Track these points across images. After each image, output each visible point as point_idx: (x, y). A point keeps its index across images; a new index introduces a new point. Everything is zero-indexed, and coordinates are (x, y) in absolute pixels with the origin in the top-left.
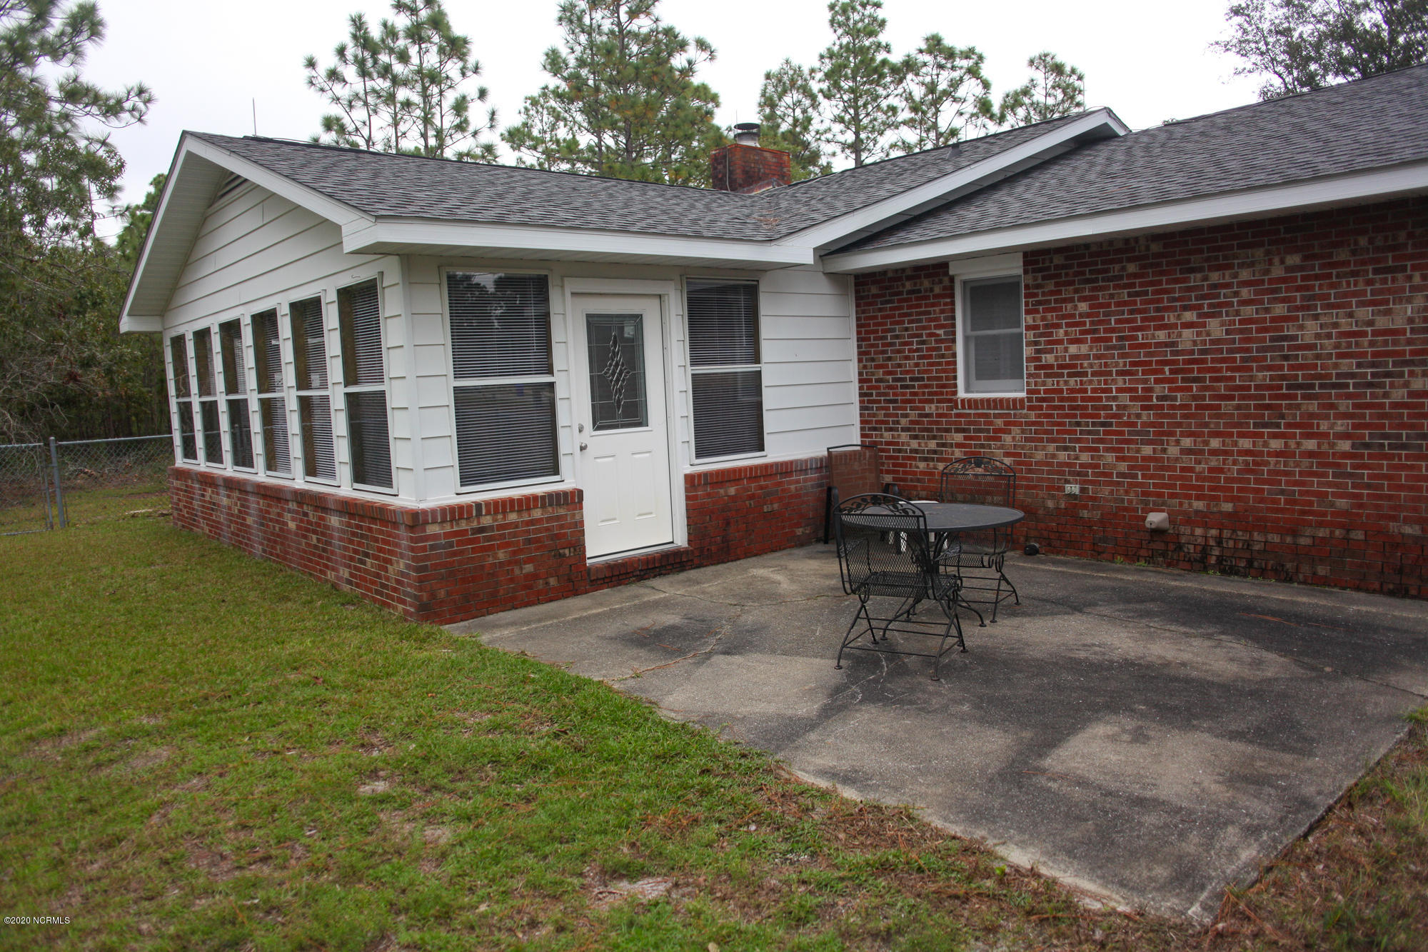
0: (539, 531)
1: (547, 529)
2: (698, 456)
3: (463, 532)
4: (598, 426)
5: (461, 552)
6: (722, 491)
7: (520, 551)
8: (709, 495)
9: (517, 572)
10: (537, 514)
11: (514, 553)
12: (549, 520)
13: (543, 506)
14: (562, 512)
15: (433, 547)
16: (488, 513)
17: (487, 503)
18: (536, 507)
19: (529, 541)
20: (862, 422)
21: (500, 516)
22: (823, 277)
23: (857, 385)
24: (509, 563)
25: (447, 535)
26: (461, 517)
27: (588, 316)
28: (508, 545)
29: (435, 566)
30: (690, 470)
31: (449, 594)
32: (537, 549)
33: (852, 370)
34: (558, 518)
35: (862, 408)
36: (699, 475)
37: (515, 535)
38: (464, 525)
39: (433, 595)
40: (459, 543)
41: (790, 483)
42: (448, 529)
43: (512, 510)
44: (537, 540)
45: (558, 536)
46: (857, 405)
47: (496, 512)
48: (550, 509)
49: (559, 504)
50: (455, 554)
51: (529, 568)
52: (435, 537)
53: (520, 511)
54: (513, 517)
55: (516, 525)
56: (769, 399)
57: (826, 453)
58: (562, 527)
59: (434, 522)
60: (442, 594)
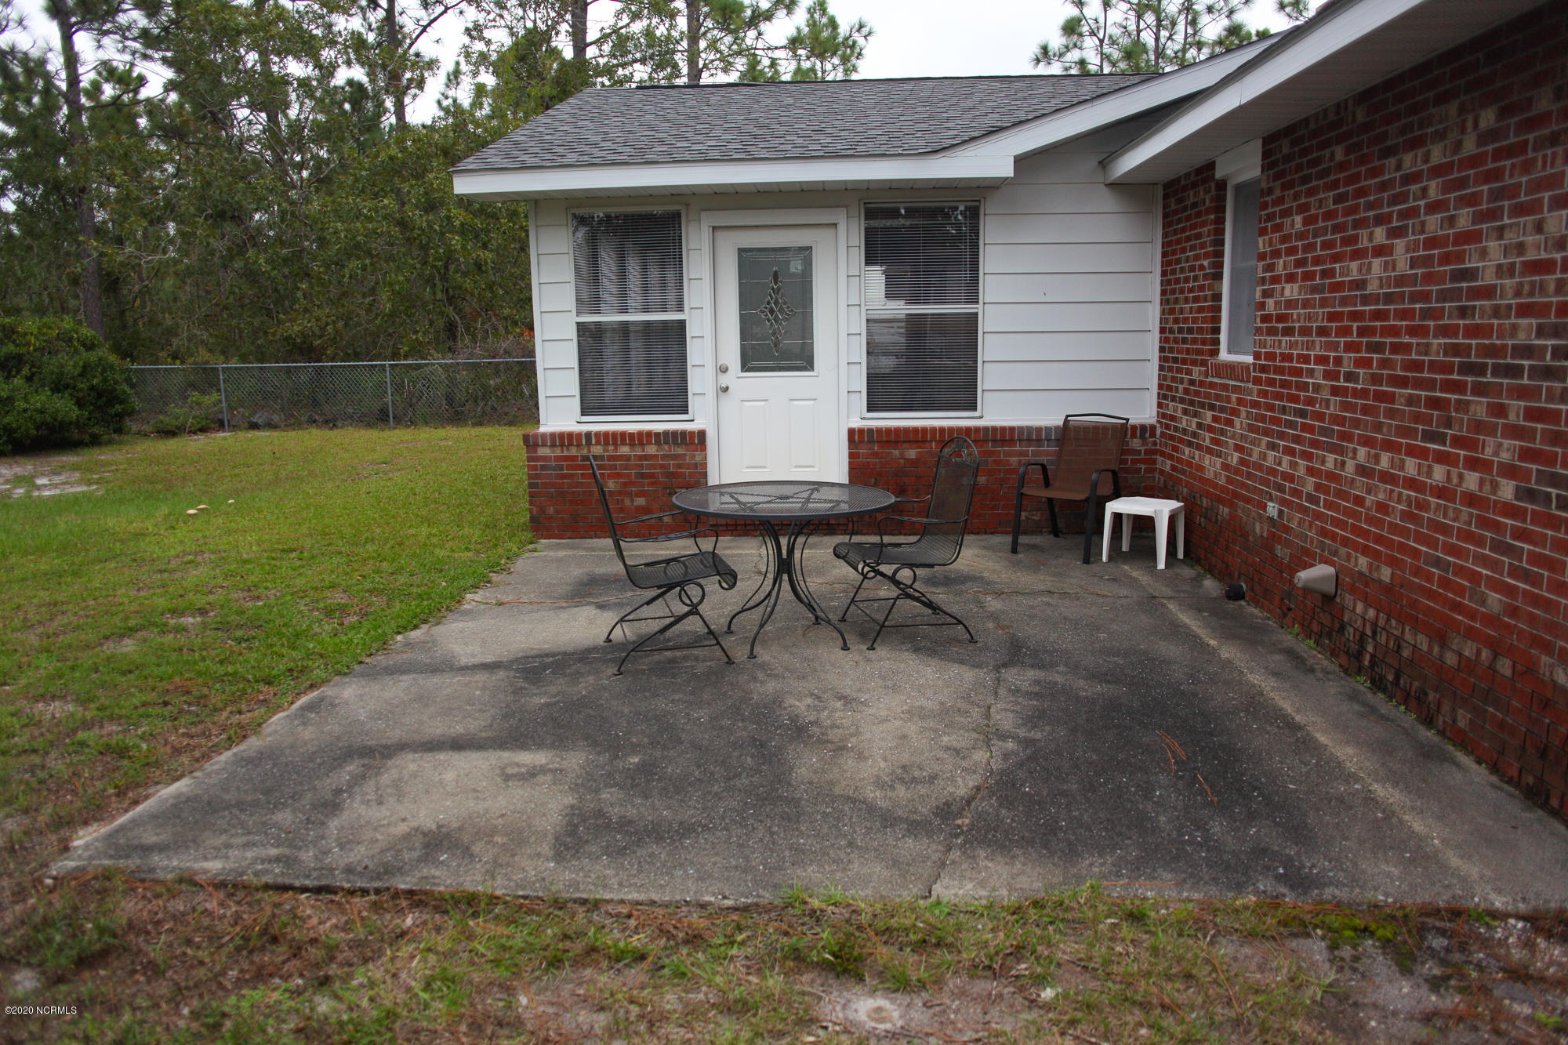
0: (653, 466)
1: (662, 466)
2: (869, 410)
3: (574, 458)
4: (746, 367)
5: (571, 476)
6: (896, 453)
7: (632, 483)
8: (875, 454)
9: (627, 502)
10: (652, 450)
11: (625, 484)
12: (664, 457)
13: (658, 443)
14: (680, 451)
15: (543, 468)
16: (598, 443)
17: (597, 434)
18: (649, 443)
19: (643, 476)
20: (1160, 387)
21: (611, 448)
22: (1105, 191)
23: (1157, 335)
24: (620, 493)
25: (558, 458)
26: (570, 444)
27: (741, 251)
28: (619, 476)
29: (545, 485)
30: (857, 423)
31: (557, 512)
32: (651, 484)
33: (1152, 315)
34: (675, 457)
35: (1161, 368)
36: (870, 431)
37: (626, 467)
38: (573, 451)
39: (542, 510)
40: (569, 467)
41: (1010, 453)
42: (558, 452)
43: (623, 443)
44: (652, 476)
45: (674, 475)
46: (1156, 363)
47: (607, 443)
48: (666, 447)
49: (675, 443)
50: (564, 476)
51: (640, 501)
52: (546, 458)
53: (632, 445)
54: (625, 450)
55: (628, 458)
56: (989, 348)
57: (1061, 423)
58: (679, 466)
59: (544, 445)
60: (551, 510)
